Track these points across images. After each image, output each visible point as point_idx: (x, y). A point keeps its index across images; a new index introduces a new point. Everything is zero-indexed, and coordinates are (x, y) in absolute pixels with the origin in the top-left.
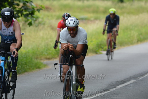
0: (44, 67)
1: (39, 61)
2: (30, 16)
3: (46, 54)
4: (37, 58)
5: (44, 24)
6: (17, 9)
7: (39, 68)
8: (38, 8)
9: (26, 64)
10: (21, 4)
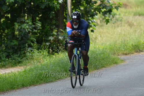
0: (122, 62)
1: (116, 56)
6: (95, 7)
7: (116, 63)
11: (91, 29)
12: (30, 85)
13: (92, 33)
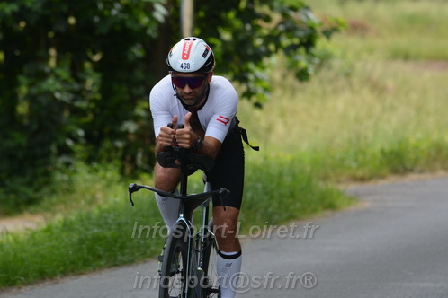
0: (349, 204)
1: (331, 185)
2: (302, 50)
3: (354, 165)
4: (325, 178)
5: (348, 75)
6: (265, 32)
7: (331, 206)
8: (327, 26)
9: (292, 195)
10: (276, 17)
11: (254, 99)
12: (65, 274)
13: (257, 112)
